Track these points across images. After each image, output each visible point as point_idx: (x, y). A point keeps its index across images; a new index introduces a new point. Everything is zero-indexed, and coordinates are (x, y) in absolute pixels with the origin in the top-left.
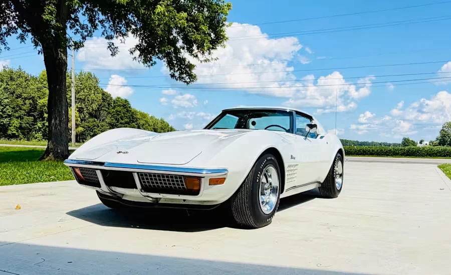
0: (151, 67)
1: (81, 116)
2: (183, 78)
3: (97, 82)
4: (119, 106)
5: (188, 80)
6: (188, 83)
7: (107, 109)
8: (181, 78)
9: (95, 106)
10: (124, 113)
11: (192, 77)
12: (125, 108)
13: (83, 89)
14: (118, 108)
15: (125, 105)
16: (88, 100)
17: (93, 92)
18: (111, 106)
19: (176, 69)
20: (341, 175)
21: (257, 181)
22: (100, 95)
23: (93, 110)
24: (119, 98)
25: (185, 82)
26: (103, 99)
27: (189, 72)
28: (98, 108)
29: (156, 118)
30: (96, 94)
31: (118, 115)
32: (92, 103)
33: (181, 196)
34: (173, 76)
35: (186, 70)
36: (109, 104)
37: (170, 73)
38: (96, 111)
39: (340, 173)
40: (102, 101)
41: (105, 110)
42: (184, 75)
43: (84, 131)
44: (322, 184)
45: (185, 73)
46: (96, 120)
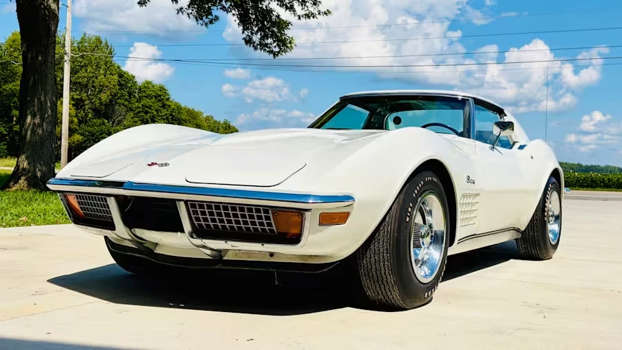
0: (210, 25)
1: (79, 115)
2: (266, 45)
3: (110, 53)
4: (149, 97)
5: (277, 49)
6: (275, 54)
7: (126, 103)
8: (263, 46)
9: (104, 97)
10: (157, 111)
11: (284, 44)
12: (160, 100)
13: (85, 66)
14: (146, 102)
15: (160, 96)
16: (93, 86)
17: (102, 72)
18: (135, 96)
19: (256, 29)
20: (558, 218)
21: (407, 220)
22: (116, 77)
23: (101, 103)
24: (148, 83)
25: (271, 52)
26: (120, 85)
27: (279, 35)
28: (111, 101)
29: (215, 119)
30: (107, 75)
31: (147, 113)
32: (100, 91)
33: (266, 245)
34: (248, 41)
35: (273, 31)
36: (130, 94)
37: (244, 36)
38: (106, 105)
39: (557, 213)
40: (118, 87)
41: (123, 104)
42: (270, 41)
43: (84, 142)
44: (523, 233)
45: (272, 37)
46: (106, 121)
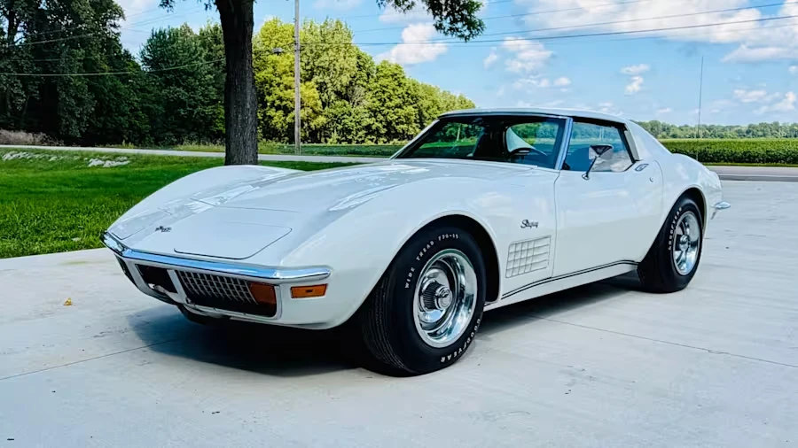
0: (407, 11)
1: (323, 98)
2: (457, 29)
3: (349, 36)
4: (385, 76)
5: (467, 33)
6: (467, 38)
7: (365, 84)
8: (453, 30)
9: (345, 79)
10: (394, 90)
11: (474, 26)
12: (396, 79)
13: (327, 49)
14: (384, 81)
15: (396, 75)
16: (335, 70)
17: (342, 54)
18: (372, 77)
19: (445, 14)
21: (407, 286)
22: (354, 59)
23: (342, 86)
24: (385, 63)
25: (462, 36)
26: (359, 66)
27: (469, 17)
28: (351, 83)
29: (452, 94)
30: (347, 58)
31: (384, 92)
32: (341, 74)
33: (246, 314)
34: (439, 27)
35: (462, 15)
36: (368, 75)
37: (434, 22)
38: (347, 87)
40: (357, 69)
41: (362, 85)
42: (459, 25)
43: (328, 123)
44: (640, 265)
45: (461, 21)
46: (347, 103)
